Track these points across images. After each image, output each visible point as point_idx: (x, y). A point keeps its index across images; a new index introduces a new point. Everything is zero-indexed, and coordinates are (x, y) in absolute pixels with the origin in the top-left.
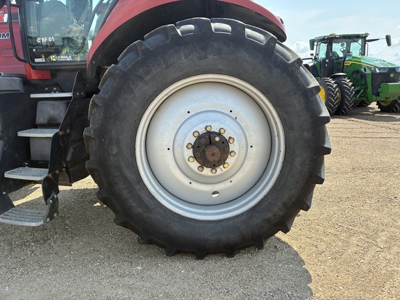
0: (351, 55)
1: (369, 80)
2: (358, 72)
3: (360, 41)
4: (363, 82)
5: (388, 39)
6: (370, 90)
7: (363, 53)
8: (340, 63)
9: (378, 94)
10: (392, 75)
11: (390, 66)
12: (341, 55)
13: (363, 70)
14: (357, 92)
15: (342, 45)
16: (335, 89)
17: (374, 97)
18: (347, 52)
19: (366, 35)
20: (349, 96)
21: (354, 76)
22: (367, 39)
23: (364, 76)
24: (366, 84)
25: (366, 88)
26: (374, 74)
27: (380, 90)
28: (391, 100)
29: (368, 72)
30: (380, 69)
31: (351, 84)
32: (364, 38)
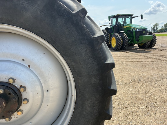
0: (126, 24)
1: (134, 34)
2: (129, 31)
3: (130, 17)
4: (132, 35)
5: (142, 16)
6: (135, 38)
7: (131, 22)
8: (122, 27)
9: (138, 41)
10: (144, 32)
11: (143, 28)
12: (122, 23)
13: (131, 30)
14: (129, 40)
15: (122, 19)
16: (120, 38)
17: (137, 42)
18: (124, 22)
19: (132, 15)
20: (126, 41)
21: (128, 33)
22: (133, 16)
23: (132, 33)
24: (133, 36)
25: (133, 38)
26: (136, 32)
27: (139, 39)
28: (144, 43)
29: (134, 31)
30: (139, 29)
31: (127, 36)
32: (131, 16)
